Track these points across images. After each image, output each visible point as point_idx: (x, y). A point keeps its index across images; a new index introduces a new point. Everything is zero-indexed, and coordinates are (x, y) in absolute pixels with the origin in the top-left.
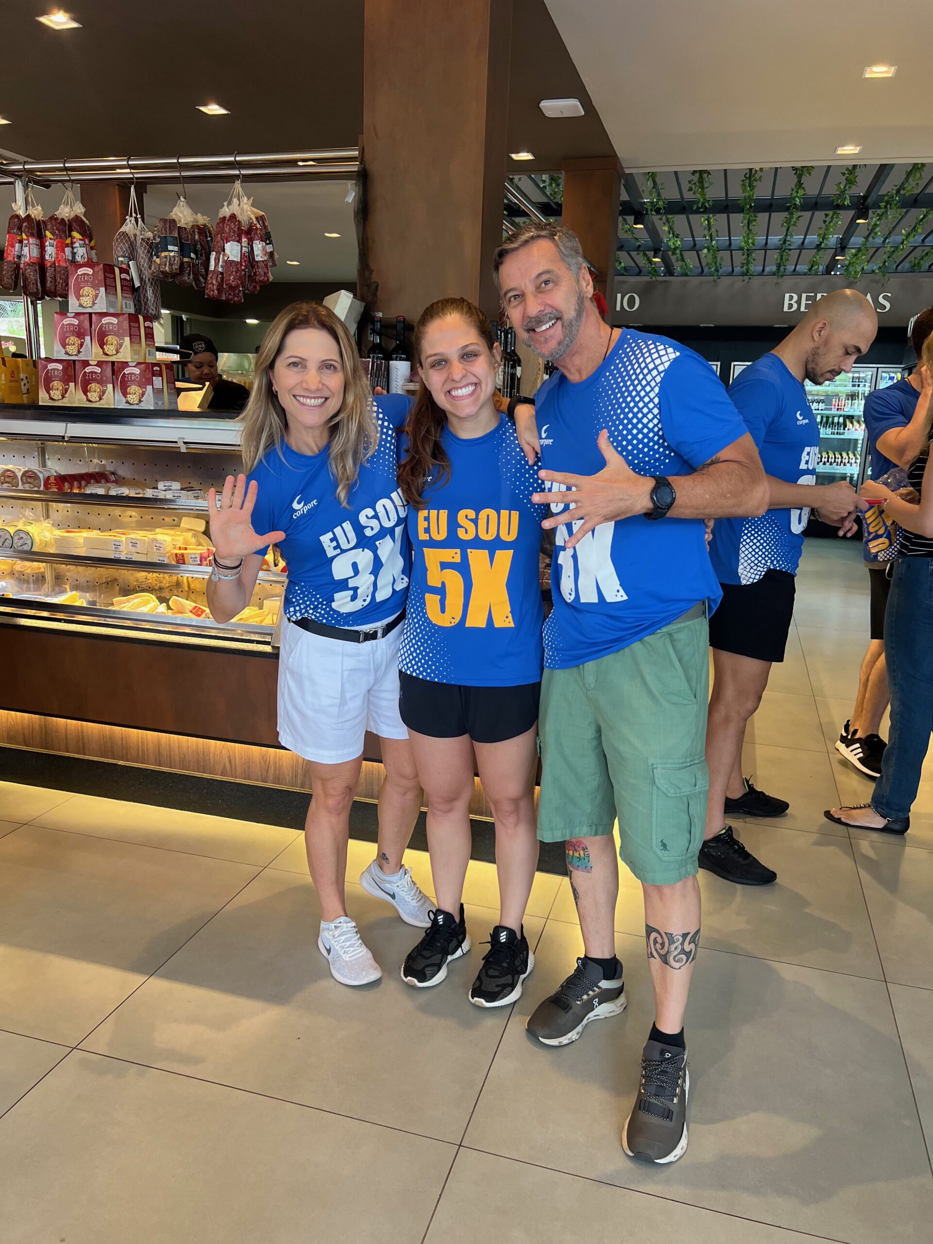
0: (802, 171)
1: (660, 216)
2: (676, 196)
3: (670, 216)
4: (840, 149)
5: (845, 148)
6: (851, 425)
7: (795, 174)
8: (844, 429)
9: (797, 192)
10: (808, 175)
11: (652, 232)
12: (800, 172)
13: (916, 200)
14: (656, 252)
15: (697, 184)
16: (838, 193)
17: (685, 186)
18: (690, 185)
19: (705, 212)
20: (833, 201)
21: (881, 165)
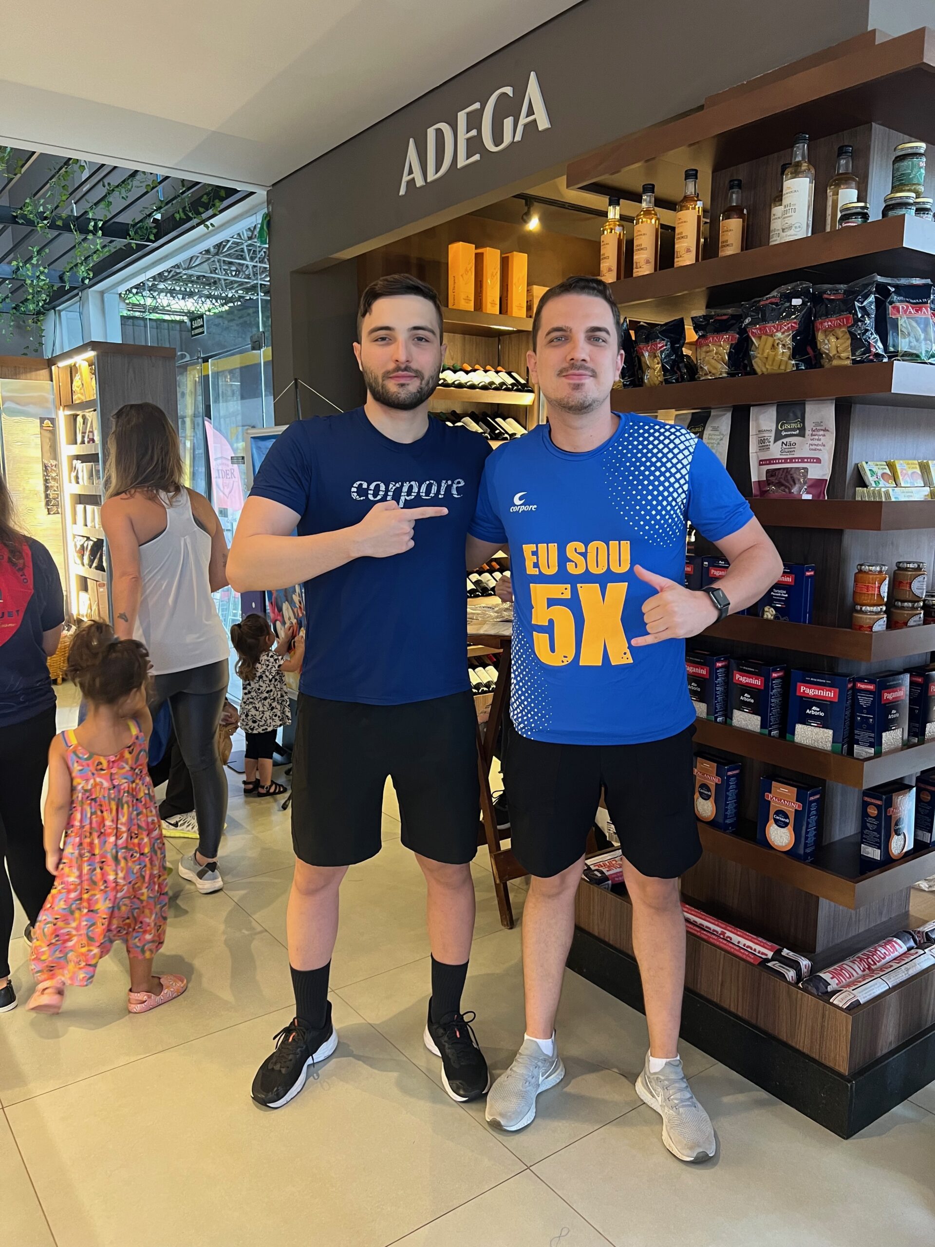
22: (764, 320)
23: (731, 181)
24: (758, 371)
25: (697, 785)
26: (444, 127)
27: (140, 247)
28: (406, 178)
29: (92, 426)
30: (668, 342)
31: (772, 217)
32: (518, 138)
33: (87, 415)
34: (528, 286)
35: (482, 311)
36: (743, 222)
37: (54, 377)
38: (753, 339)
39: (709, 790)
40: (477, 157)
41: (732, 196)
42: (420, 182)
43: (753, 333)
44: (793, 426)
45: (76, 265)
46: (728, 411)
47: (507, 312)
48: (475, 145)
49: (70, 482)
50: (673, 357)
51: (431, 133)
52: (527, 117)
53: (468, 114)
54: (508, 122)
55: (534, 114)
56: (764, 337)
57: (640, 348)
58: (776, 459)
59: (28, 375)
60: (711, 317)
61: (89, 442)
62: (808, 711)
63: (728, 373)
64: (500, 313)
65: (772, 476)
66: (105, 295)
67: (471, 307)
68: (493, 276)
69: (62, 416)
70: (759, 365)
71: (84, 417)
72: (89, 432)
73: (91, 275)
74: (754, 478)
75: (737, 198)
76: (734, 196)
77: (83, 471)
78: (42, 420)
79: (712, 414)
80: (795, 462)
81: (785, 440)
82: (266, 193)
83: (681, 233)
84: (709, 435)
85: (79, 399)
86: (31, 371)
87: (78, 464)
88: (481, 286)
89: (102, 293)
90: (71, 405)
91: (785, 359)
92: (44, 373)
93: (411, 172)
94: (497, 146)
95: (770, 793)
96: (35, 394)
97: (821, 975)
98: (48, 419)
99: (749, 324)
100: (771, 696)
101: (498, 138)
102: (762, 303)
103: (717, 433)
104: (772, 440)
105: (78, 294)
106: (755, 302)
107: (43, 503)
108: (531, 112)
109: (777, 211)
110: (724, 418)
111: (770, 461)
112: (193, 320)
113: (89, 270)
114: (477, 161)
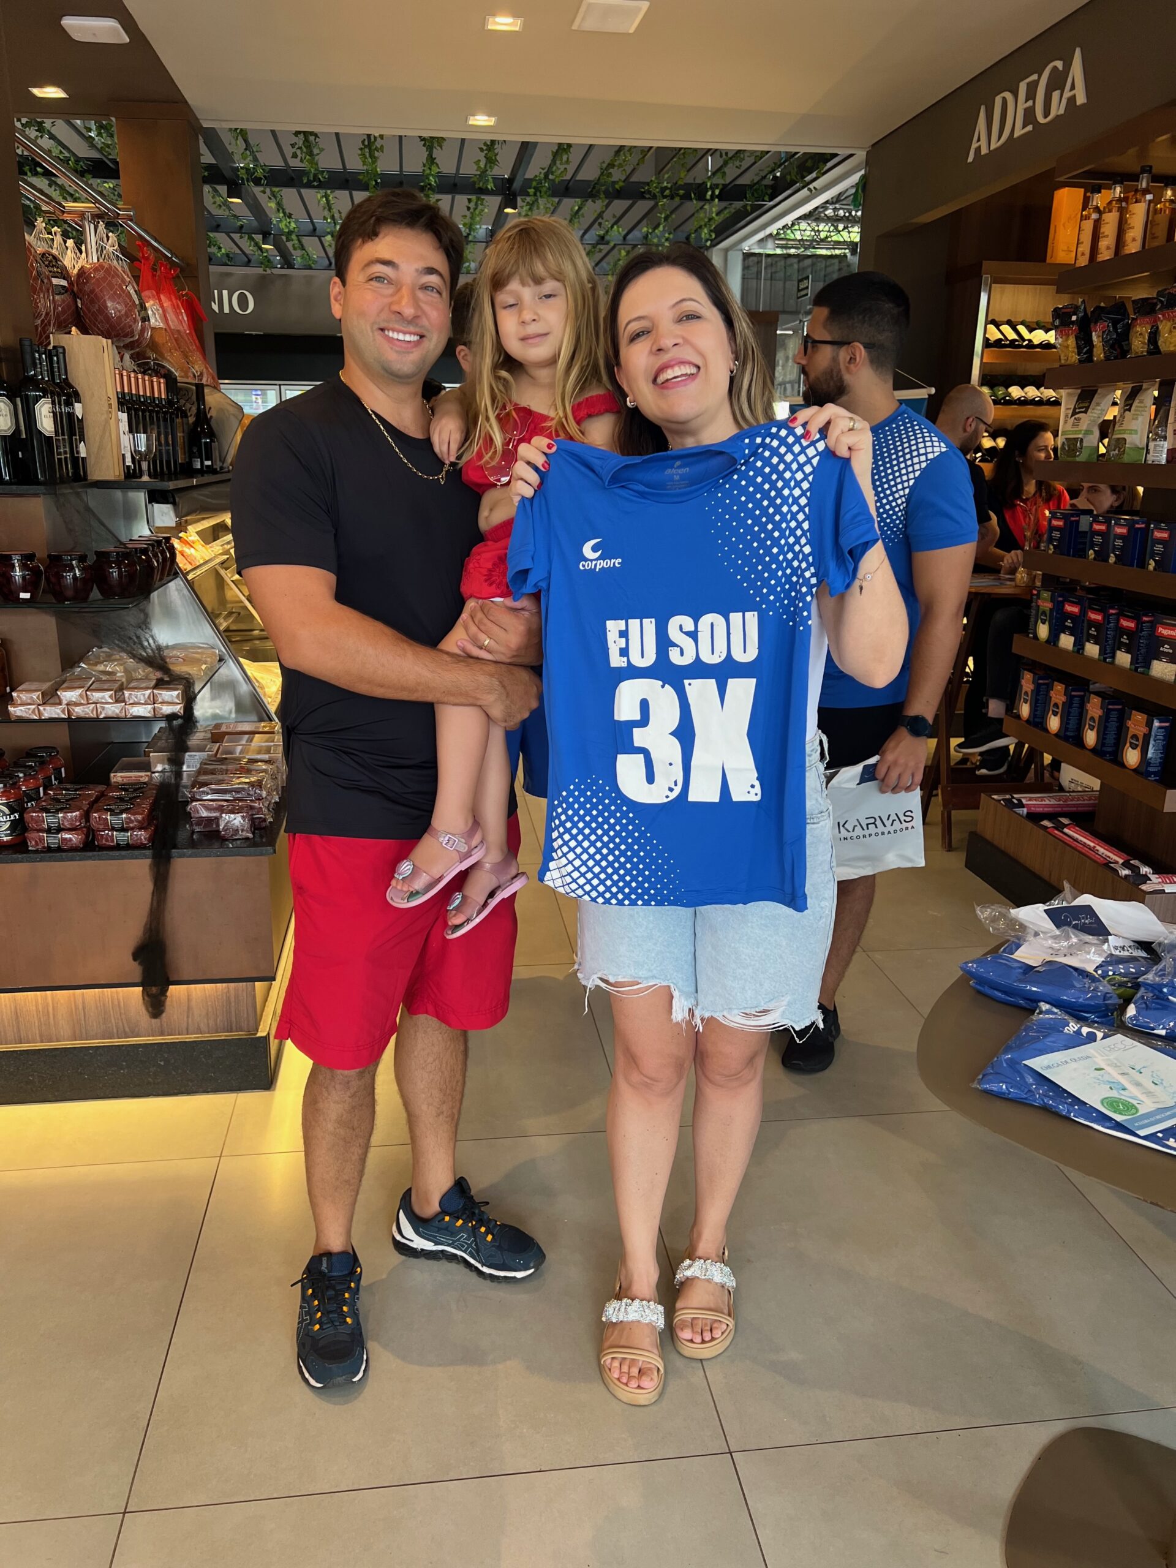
0: (432, 143)
1: (262, 189)
2: (279, 163)
3: (276, 189)
4: (471, 118)
5: (477, 117)
7: (424, 145)
9: (430, 169)
10: (438, 148)
11: (256, 208)
12: (431, 143)
13: (567, 189)
14: (266, 235)
15: (305, 150)
16: (479, 173)
17: (288, 151)
18: (294, 150)
19: (319, 187)
20: (474, 183)
21: (523, 142)
22: (1167, 307)
24: (1162, 351)
25: (1089, 719)
26: (1008, 95)
27: (756, 208)
28: (974, 145)
32: (1062, 111)
38: (1159, 324)
39: (1094, 722)
40: (1030, 128)
42: (984, 151)
43: (1159, 318)
45: (700, 227)
51: (998, 101)
52: (1070, 91)
53: (1027, 85)
54: (1056, 95)
55: (1075, 89)
56: (1163, 323)
62: (1161, 649)
63: (1149, 353)
66: (730, 253)
73: (714, 236)
79: (1145, 386)
82: (865, 153)
83: (1132, 225)
89: (726, 251)
93: (979, 140)
94: (1046, 117)
95: (1131, 720)
97: (1151, 876)
99: (1159, 310)
100: (1141, 637)
101: (1047, 110)
103: (1142, 405)
108: (1073, 88)
112: (800, 281)
113: (711, 231)
114: (1029, 132)
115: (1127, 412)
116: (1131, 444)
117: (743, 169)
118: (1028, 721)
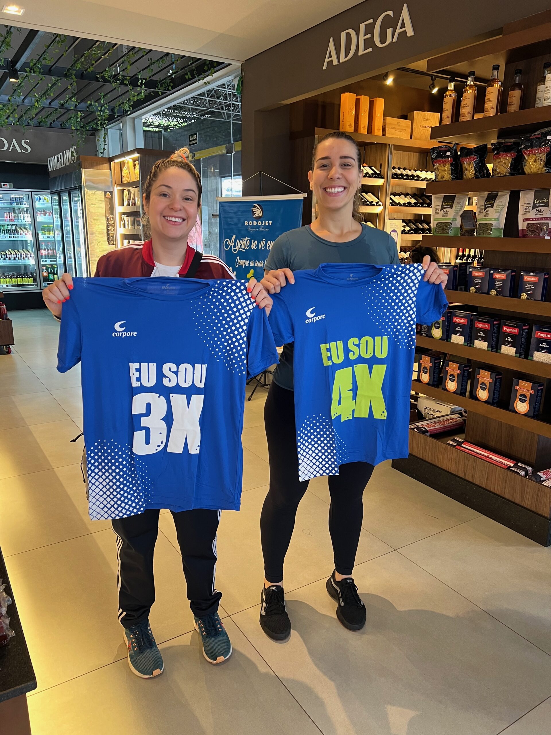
4: (7, 7)
5: (11, 7)
6: (22, 231)
8: (17, 234)
13: (50, 70)
21: (31, 30)
22: (532, 146)
23: (516, 70)
24: (526, 172)
25: (480, 383)
26: (352, 32)
28: (327, 60)
29: (134, 196)
30: (478, 156)
31: (538, 91)
32: (395, 40)
33: (131, 189)
34: (384, 117)
35: (358, 132)
36: (522, 92)
37: (112, 167)
38: (525, 156)
39: (486, 385)
40: (370, 50)
41: (516, 78)
42: (335, 63)
43: (525, 153)
44: (543, 201)
45: (123, 103)
46: (508, 193)
47: (371, 132)
48: (369, 43)
49: (120, 227)
50: (480, 165)
51: (343, 34)
52: (401, 28)
53: (366, 25)
54: (390, 31)
55: (405, 27)
56: (531, 155)
57: (462, 159)
58: (532, 218)
59: (98, 167)
60: (502, 143)
61: (132, 205)
62: (541, 345)
63: (509, 174)
64: (368, 133)
65: (529, 227)
66: (136, 120)
67: (352, 130)
68: (365, 112)
69: (116, 190)
70: (527, 170)
71: (129, 191)
72: (133, 199)
73: (131, 108)
74: (520, 228)
75: (519, 79)
76: (517, 78)
77: (128, 221)
78: (106, 192)
79: (500, 193)
80: (543, 220)
81: (538, 209)
82: (241, 65)
83: (489, 99)
84: (497, 205)
85: (126, 180)
86: (99, 165)
87: (125, 217)
88: (358, 118)
89: (134, 119)
90: (121, 184)
91: (542, 166)
92: (107, 165)
93: (330, 56)
94: (382, 44)
95: (518, 386)
96: (103, 178)
97: (538, 473)
98: (109, 192)
99: (524, 148)
100: (522, 338)
101: (383, 40)
102: (531, 137)
103: (502, 204)
104: (531, 208)
105: (120, 119)
106: (527, 136)
107: (106, 239)
108: (403, 26)
109: (541, 88)
110: (505, 196)
111: (529, 219)
112: (191, 135)
113: (130, 106)
114: (370, 52)
115: (490, 209)
116: (495, 226)
117: (162, 68)
118: (428, 384)
